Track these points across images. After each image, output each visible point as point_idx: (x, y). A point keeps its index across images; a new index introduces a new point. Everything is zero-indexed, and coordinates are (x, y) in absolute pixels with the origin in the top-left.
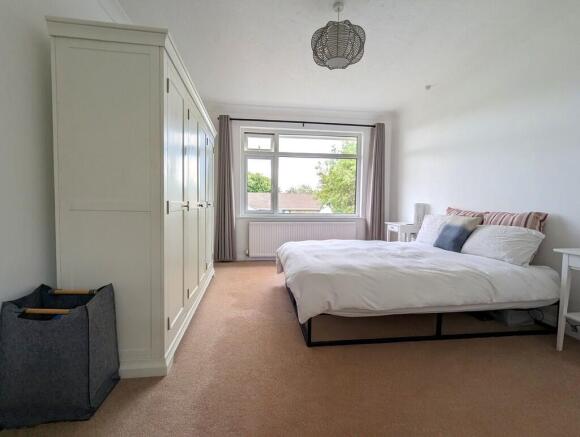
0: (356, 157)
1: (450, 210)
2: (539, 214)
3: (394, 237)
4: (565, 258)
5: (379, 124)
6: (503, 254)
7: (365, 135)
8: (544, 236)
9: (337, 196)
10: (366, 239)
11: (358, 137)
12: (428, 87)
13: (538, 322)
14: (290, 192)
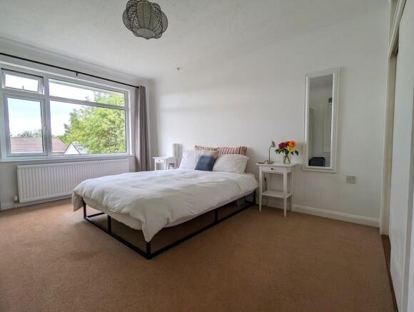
0: (125, 109)
1: (197, 147)
2: (243, 147)
3: (159, 167)
4: (260, 167)
5: (141, 87)
6: (235, 169)
7: (131, 93)
8: (248, 158)
9: (96, 139)
10: (137, 170)
11: (126, 94)
12: (178, 69)
13: (247, 202)
14: (23, 136)
